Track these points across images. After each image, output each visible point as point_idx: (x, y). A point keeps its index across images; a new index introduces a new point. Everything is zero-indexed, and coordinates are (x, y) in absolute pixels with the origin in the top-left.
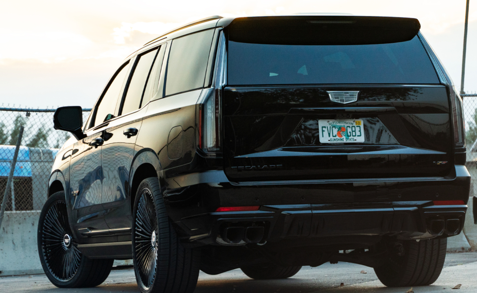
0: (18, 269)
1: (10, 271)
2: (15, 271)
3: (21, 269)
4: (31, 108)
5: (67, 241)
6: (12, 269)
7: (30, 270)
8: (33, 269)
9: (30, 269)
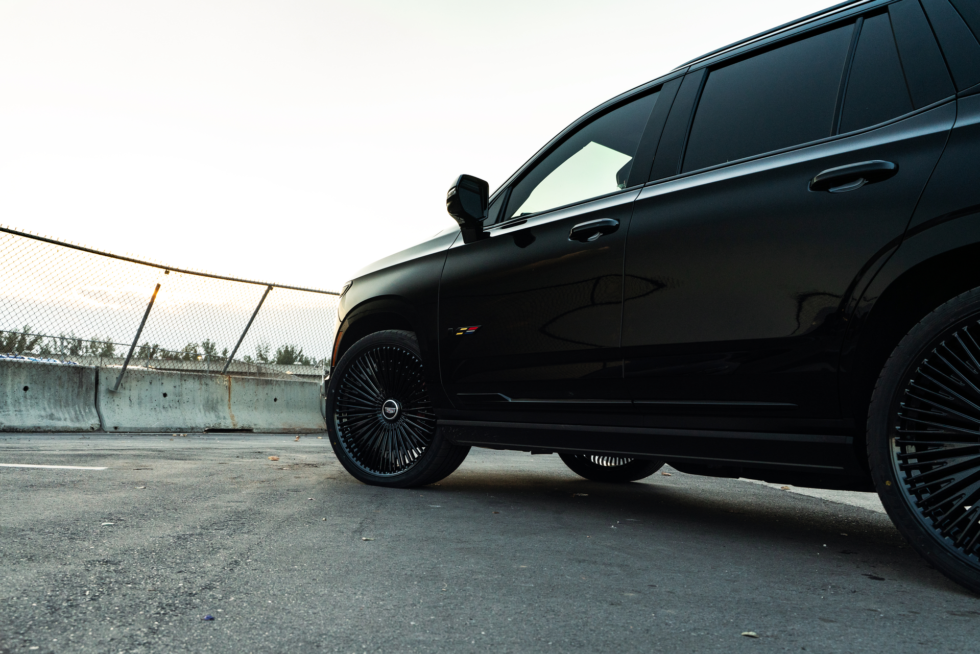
0: (134, 426)
1: (125, 428)
2: (131, 428)
3: (137, 426)
4: (171, 267)
5: (389, 410)
6: (128, 426)
7: (146, 428)
8: (149, 426)
9: (146, 426)
